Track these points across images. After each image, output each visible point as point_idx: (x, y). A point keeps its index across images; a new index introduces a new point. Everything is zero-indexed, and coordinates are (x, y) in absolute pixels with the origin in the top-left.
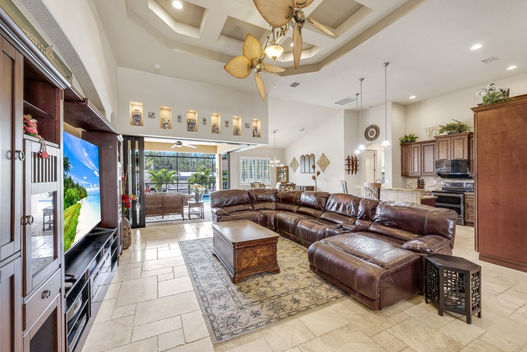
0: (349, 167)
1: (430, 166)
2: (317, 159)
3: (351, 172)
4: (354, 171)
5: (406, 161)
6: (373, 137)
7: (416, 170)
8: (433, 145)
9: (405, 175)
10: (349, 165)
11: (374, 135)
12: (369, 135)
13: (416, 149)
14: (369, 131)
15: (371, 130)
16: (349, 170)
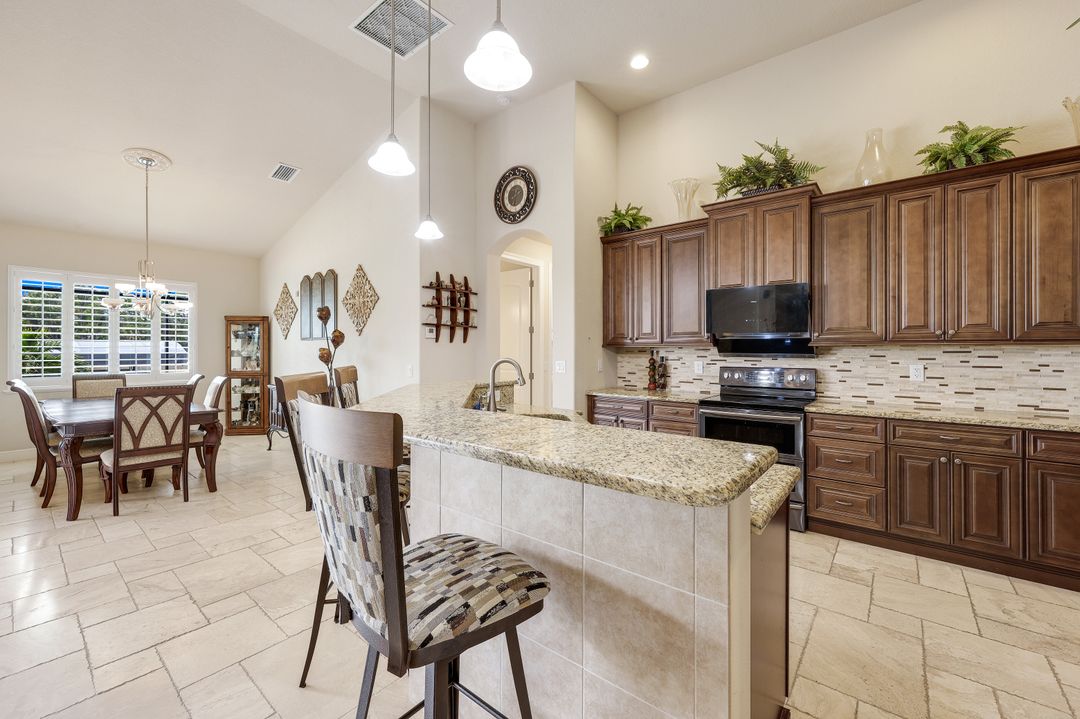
0: (439, 316)
1: (688, 310)
2: (345, 285)
3: (445, 332)
4: (459, 332)
5: (618, 298)
6: (519, 207)
7: (647, 329)
8: (699, 238)
9: (614, 344)
10: (438, 307)
11: (523, 202)
12: (506, 201)
13: (646, 253)
14: (509, 189)
15: (513, 184)
16: (438, 326)
